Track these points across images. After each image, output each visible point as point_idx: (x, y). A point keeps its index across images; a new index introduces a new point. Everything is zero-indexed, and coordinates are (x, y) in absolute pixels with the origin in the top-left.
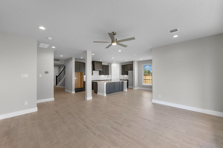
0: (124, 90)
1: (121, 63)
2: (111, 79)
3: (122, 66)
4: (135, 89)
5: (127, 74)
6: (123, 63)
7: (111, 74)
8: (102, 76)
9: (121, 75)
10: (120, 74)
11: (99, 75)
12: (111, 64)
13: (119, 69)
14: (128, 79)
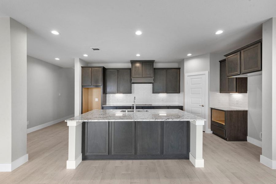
2: (184, 104)
3: (221, 62)
5: (244, 90)
7: (183, 91)
8: (163, 95)
13: (207, 73)
14: (246, 109)
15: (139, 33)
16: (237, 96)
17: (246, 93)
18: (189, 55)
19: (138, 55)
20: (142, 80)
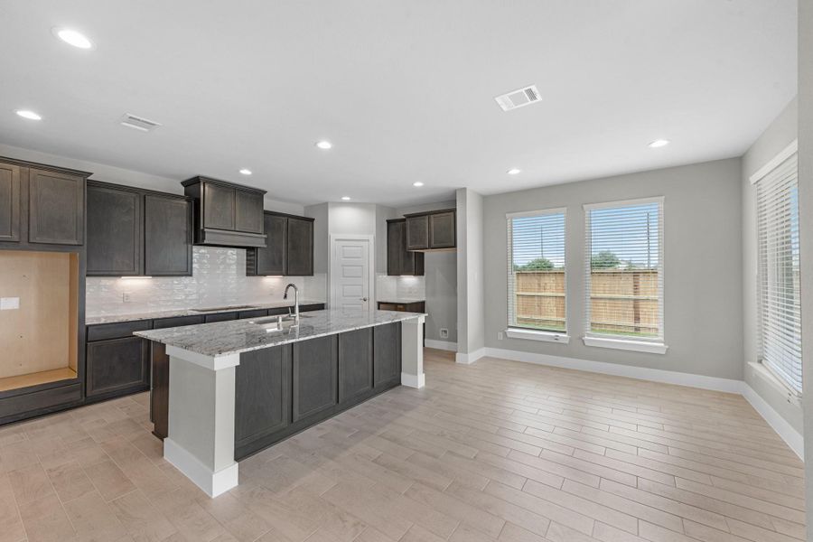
0: (406, 379)
1: (380, 208)
2: (328, 298)
3: (389, 222)
4: (470, 362)
5: (419, 271)
6: (393, 209)
7: (326, 270)
8: (272, 282)
9: (386, 276)
10: (377, 270)
11: (248, 274)
12: (324, 207)
13: (371, 237)
14: (423, 299)
15: (325, 145)
16: (410, 280)
17: (423, 275)
18: (346, 199)
19: (246, 172)
20: (229, 237)
